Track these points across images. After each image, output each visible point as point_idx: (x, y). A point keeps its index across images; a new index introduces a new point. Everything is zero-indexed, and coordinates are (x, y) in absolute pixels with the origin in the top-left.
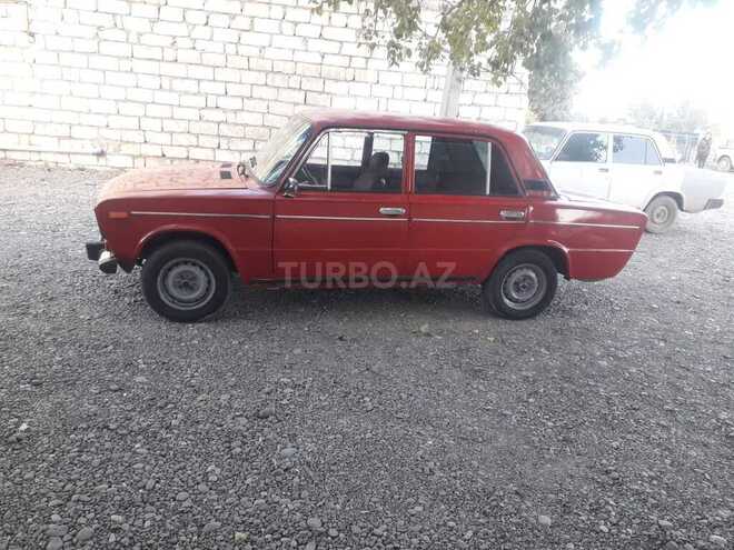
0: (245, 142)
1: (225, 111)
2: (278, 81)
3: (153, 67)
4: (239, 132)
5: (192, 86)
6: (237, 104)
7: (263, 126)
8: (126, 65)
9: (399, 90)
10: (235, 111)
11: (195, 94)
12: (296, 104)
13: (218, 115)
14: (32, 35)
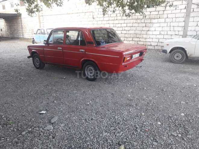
0: (131, 38)
1: (126, 30)
2: (139, 21)
3: (112, 22)
4: (129, 36)
5: (119, 25)
6: (129, 28)
7: (135, 34)
8: (108, 22)
9: (174, 19)
10: (129, 31)
11: (120, 27)
12: (143, 27)
13: (125, 32)
14: (94, 18)
